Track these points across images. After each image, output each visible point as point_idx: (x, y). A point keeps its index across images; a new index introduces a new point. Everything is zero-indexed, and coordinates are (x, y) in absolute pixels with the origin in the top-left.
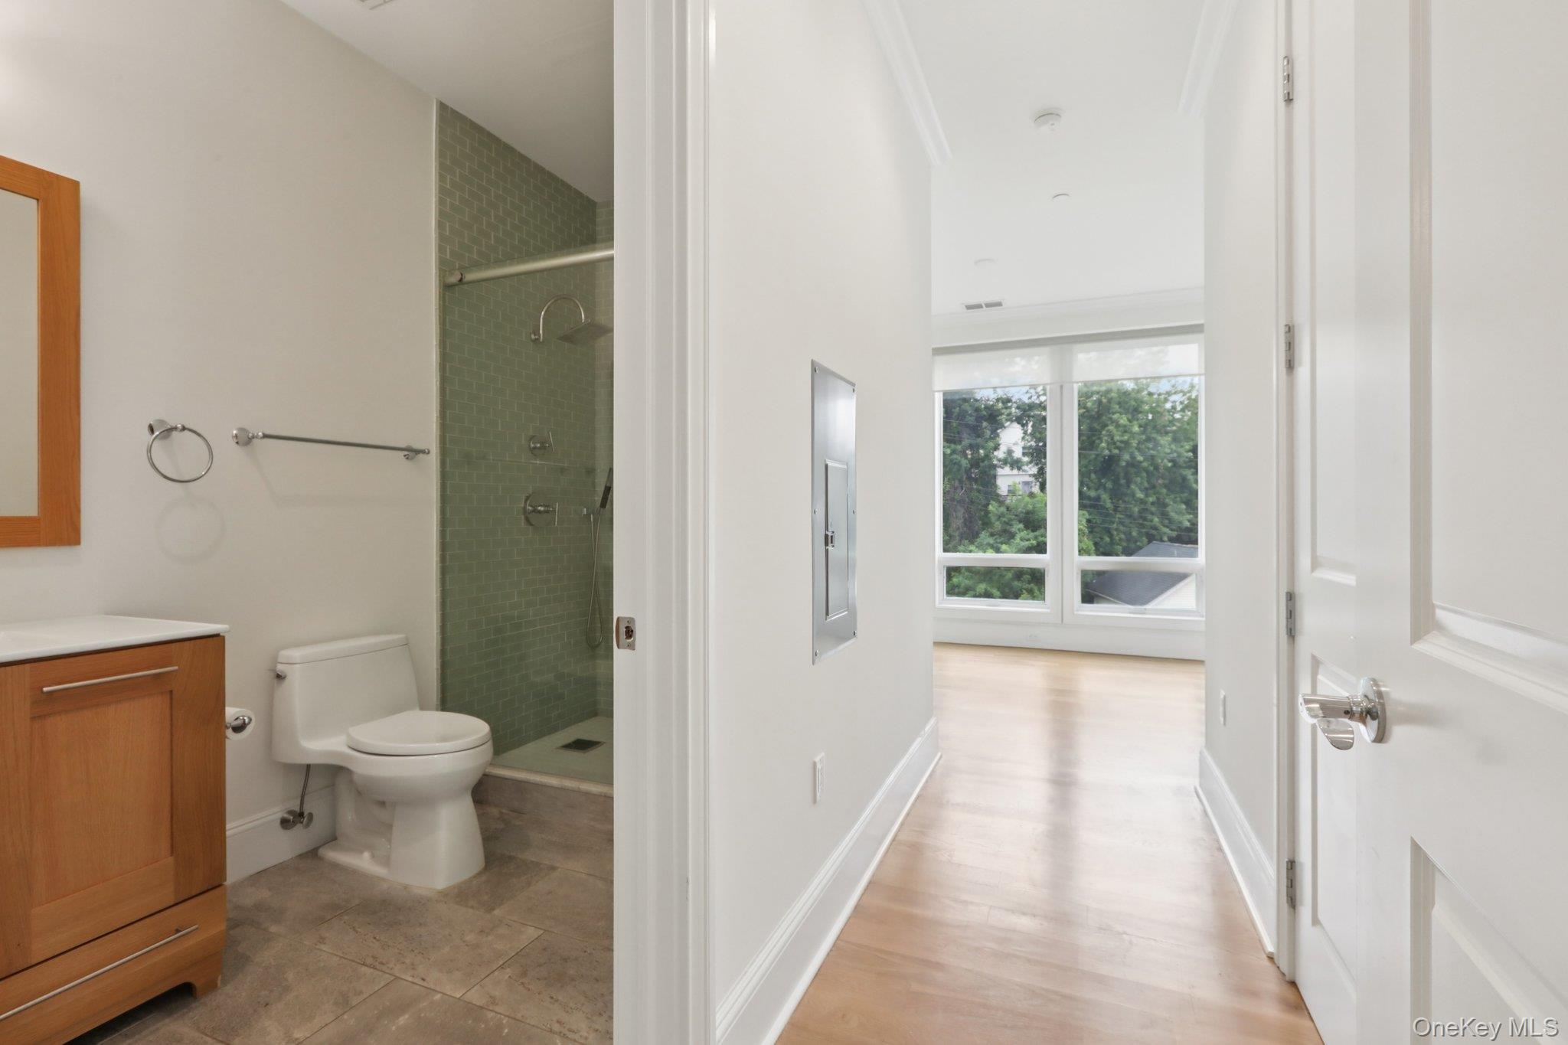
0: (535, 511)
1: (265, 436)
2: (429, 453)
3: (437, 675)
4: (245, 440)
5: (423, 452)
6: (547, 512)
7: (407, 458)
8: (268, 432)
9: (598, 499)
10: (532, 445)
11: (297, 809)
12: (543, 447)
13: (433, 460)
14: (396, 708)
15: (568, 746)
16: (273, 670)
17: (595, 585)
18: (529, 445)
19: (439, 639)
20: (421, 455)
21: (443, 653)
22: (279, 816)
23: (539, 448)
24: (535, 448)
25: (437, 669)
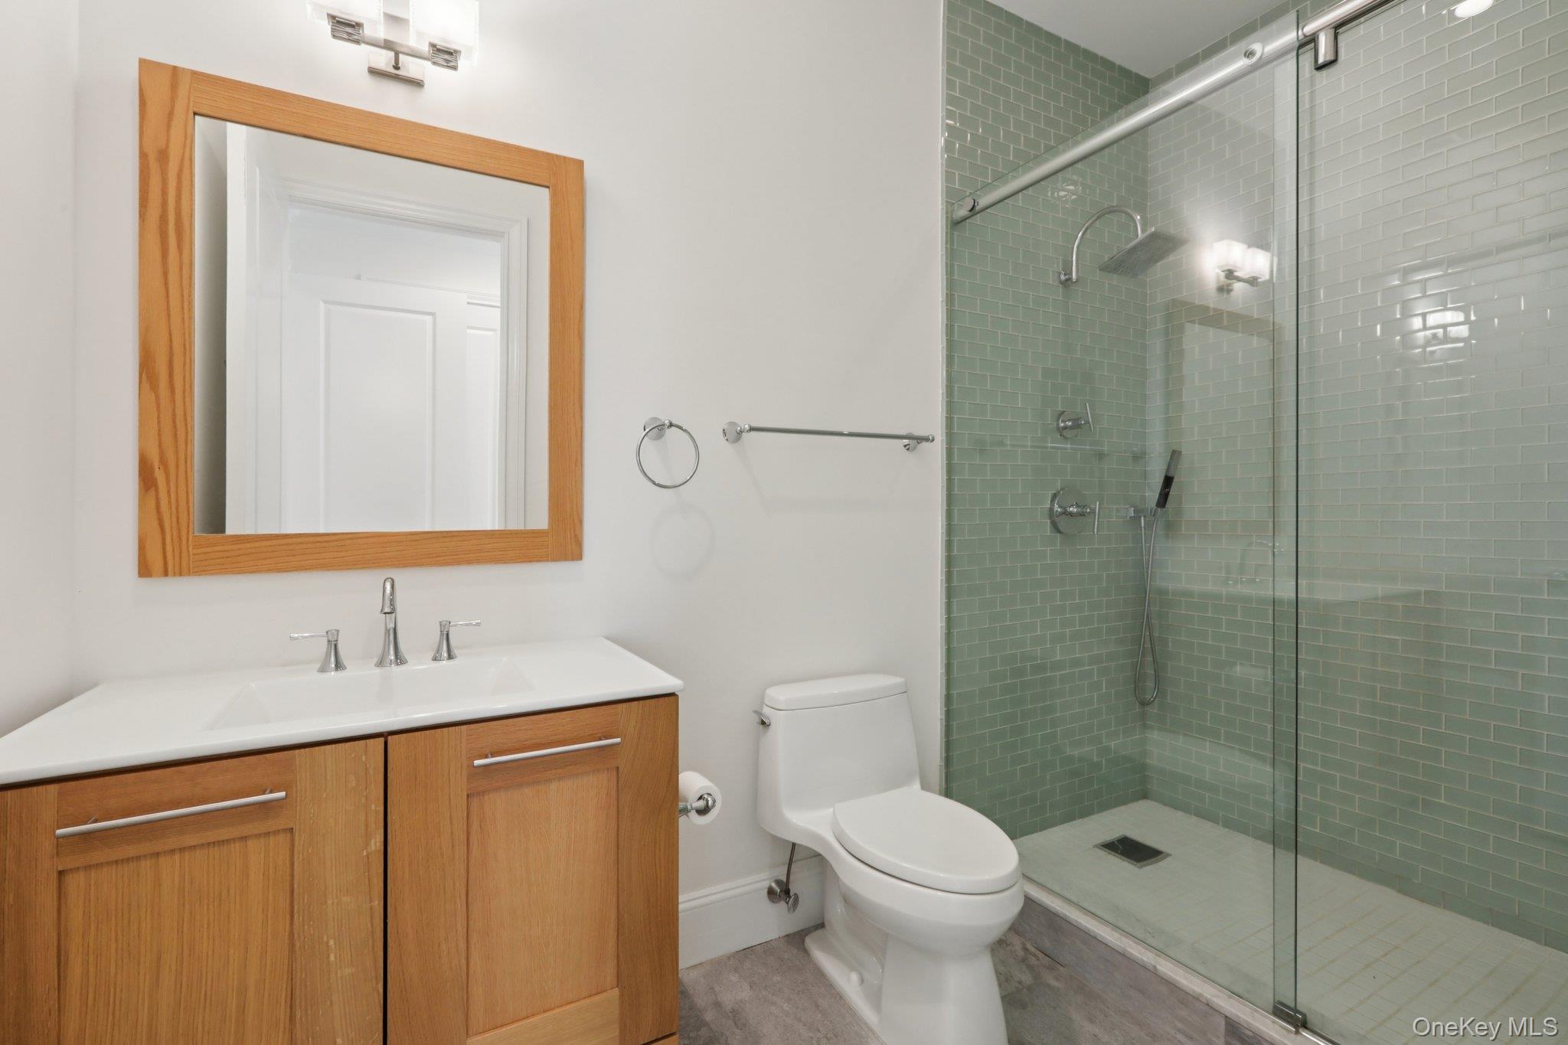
0: (1065, 513)
1: (752, 429)
2: (933, 440)
3: (941, 725)
4: (734, 435)
5: (926, 439)
6: (1082, 515)
7: (908, 449)
8: (755, 425)
9: (1153, 495)
10: (1062, 425)
11: (784, 879)
12: (1077, 426)
13: (936, 451)
14: (893, 781)
15: (1111, 847)
16: (758, 713)
17: (1148, 616)
18: (1058, 424)
19: (944, 681)
20: (924, 444)
21: (948, 699)
22: (766, 884)
23: (1071, 428)
24: (1065, 428)
25: (941, 719)
